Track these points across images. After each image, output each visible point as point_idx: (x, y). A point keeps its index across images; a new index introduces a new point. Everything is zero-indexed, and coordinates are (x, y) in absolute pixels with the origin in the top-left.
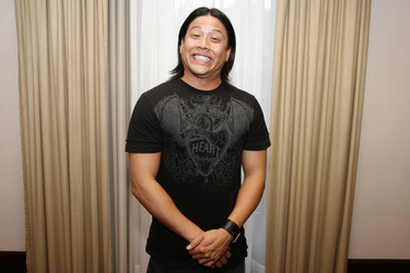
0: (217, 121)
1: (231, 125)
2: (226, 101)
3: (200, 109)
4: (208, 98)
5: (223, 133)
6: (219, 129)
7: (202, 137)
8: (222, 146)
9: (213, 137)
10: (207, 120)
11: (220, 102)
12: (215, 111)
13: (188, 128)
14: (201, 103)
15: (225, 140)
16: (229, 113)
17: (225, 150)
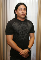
0: (25, 27)
1: (28, 28)
2: (27, 23)
3: (22, 25)
4: (23, 22)
5: (27, 30)
6: (26, 29)
7: (22, 31)
8: (26, 32)
9: (25, 31)
10: (23, 27)
11: (25, 23)
12: (25, 25)
13: (20, 29)
14: (22, 23)
15: (27, 31)
16: (27, 25)
17: (27, 33)
